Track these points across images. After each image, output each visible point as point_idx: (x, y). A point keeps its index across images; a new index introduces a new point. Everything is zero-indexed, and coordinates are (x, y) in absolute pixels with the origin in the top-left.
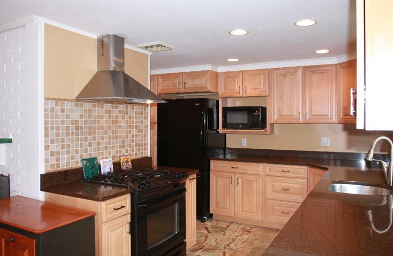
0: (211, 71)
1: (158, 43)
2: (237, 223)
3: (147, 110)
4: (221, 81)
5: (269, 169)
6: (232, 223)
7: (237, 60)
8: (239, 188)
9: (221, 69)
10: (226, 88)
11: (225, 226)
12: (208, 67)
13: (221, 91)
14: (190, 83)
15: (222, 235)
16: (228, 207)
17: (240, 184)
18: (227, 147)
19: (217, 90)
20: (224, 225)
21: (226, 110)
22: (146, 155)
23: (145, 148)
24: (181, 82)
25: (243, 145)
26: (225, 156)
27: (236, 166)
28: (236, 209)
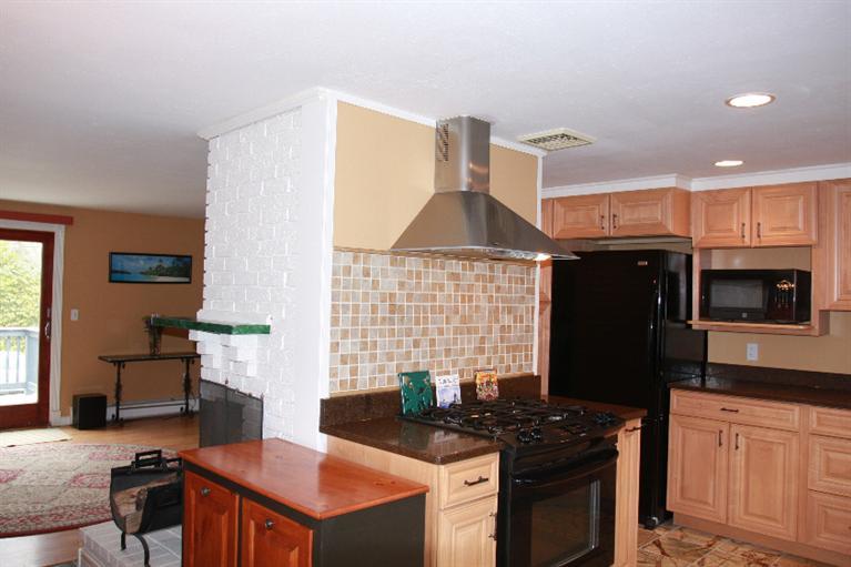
0: (675, 188)
1: (561, 130)
2: (733, 541)
3: (534, 274)
4: (698, 211)
5: (818, 418)
6: (719, 537)
7: (740, 163)
8: (739, 459)
9: (697, 185)
10: (709, 229)
11: (704, 545)
12: (668, 181)
13: (698, 234)
14: (627, 217)
15: (695, 563)
16: (711, 501)
17: (742, 448)
18: (710, 360)
19: (689, 231)
20: (701, 541)
21: (709, 277)
22: (528, 371)
23: (526, 356)
24: (607, 215)
25: (749, 358)
26: (703, 381)
27: (734, 407)
28: (731, 507)
